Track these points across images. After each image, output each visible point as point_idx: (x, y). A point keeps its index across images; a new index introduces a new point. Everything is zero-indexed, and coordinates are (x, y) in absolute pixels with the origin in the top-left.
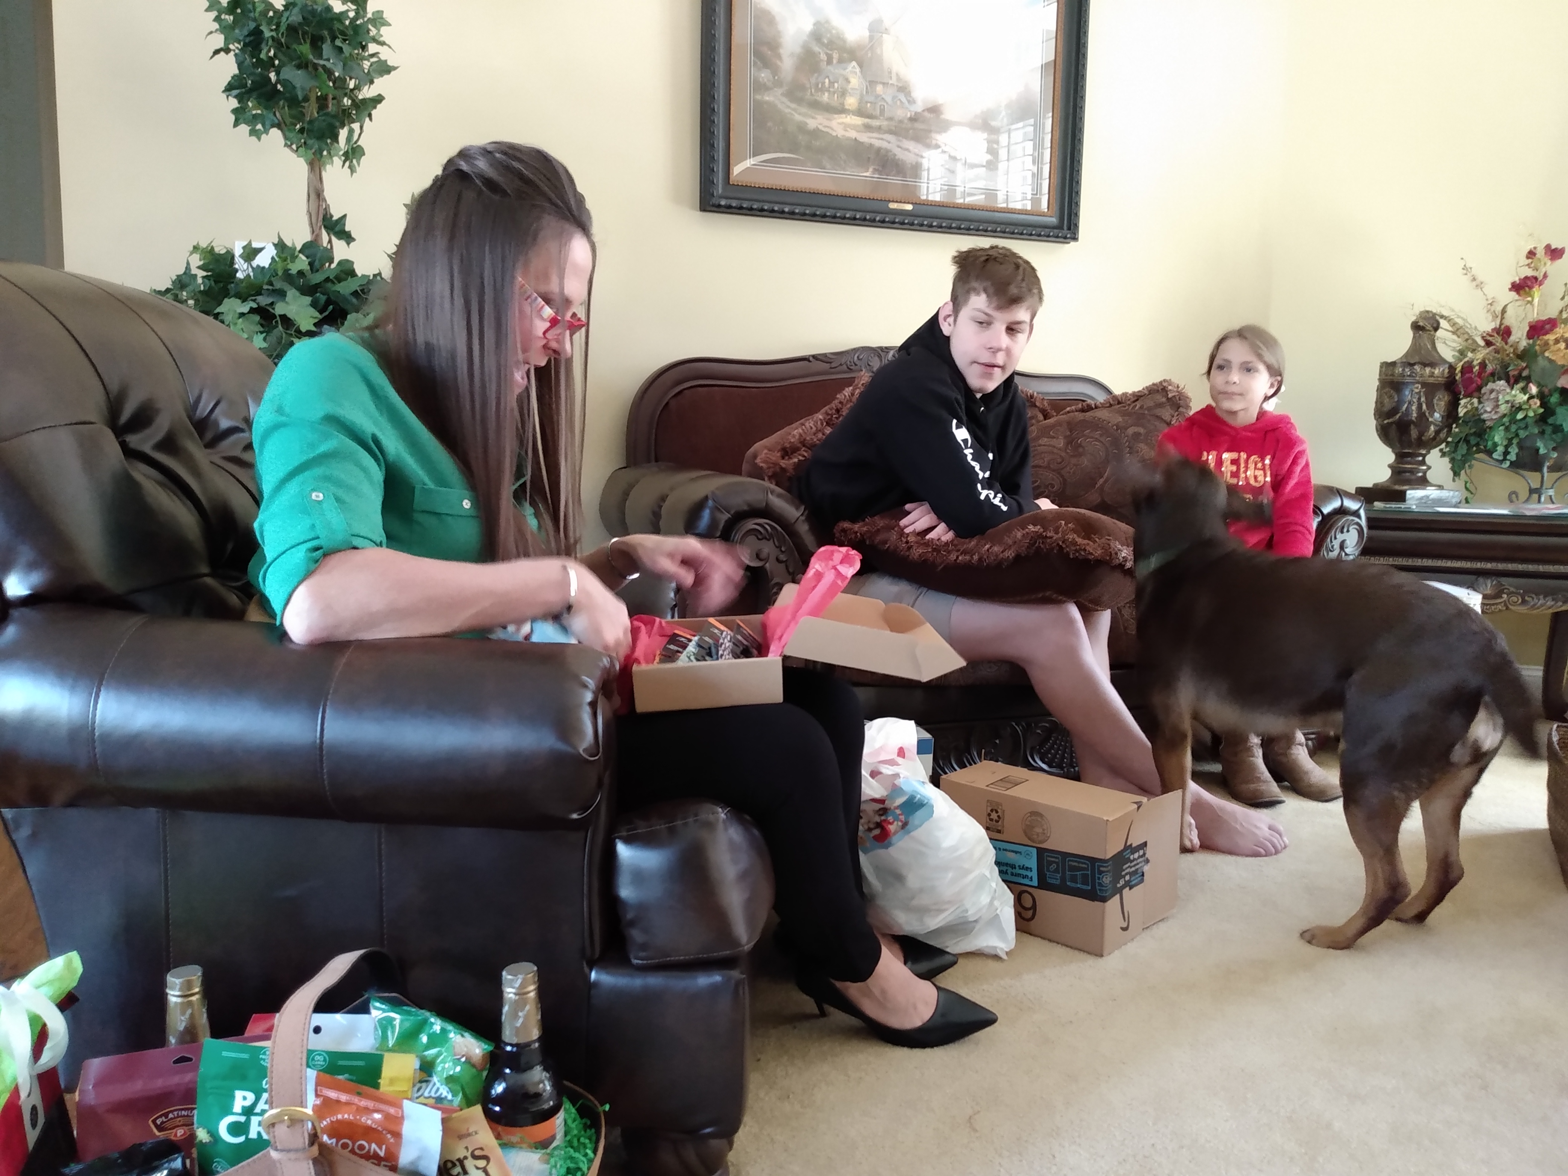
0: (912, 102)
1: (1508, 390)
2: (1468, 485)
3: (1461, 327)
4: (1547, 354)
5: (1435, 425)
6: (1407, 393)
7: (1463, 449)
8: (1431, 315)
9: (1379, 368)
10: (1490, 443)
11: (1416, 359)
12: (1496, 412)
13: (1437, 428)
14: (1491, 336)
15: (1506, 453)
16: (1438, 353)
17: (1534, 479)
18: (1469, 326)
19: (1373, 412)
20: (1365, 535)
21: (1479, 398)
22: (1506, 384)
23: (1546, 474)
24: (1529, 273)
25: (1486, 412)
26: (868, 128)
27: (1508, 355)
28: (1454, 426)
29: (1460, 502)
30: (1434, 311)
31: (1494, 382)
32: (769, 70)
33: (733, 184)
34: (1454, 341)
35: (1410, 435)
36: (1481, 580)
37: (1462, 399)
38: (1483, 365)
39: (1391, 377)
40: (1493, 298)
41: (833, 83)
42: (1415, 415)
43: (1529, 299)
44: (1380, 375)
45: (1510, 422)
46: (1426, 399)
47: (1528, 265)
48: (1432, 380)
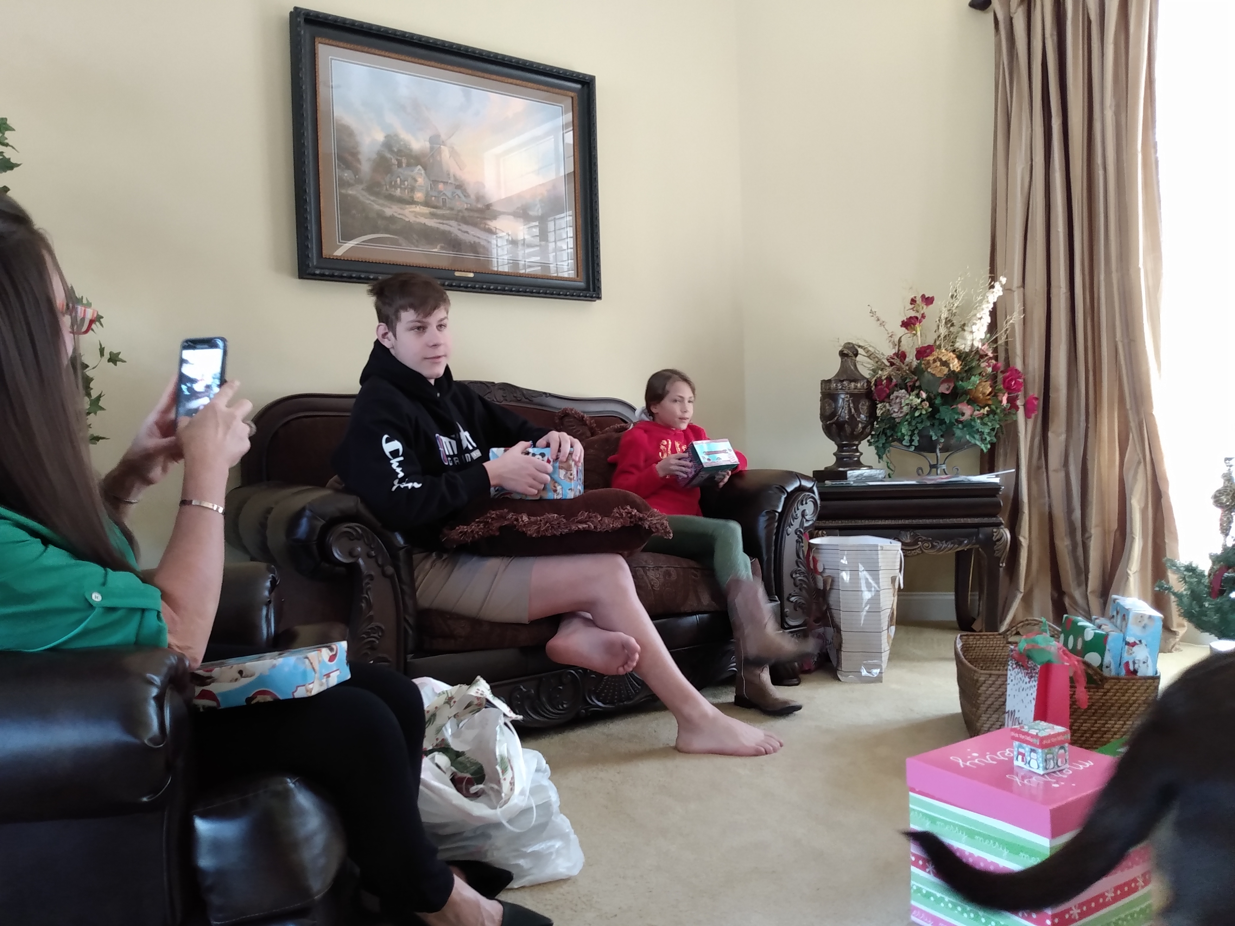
0: (467, 196)
1: (907, 396)
2: (889, 464)
3: (873, 353)
4: (929, 370)
5: (862, 423)
6: (841, 401)
7: (883, 440)
8: (851, 346)
9: (820, 384)
10: (899, 434)
11: (845, 377)
12: (901, 412)
13: (863, 425)
14: (893, 359)
15: (911, 441)
16: (858, 372)
17: (931, 458)
18: (877, 352)
19: (819, 416)
20: (819, 505)
21: (889, 403)
22: (906, 392)
23: (939, 454)
24: (913, 314)
25: (894, 412)
26: (433, 215)
27: (905, 371)
28: (875, 423)
29: (885, 477)
30: (854, 343)
31: (897, 391)
32: (350, 171)
33: (326, 258)
34: (869, 363)
35: (845, 431)
36: (903, 532)
37: (878, 404)
38: (889, 379)
39: (828, 391)
40: (892, 332)
41: (405, 181)
42: (847, 417)
43: (914, 332)
44: (821, 389)
45: (911, 418)
46: (854, 405)
47: (912, 309)
48: (856, 391)
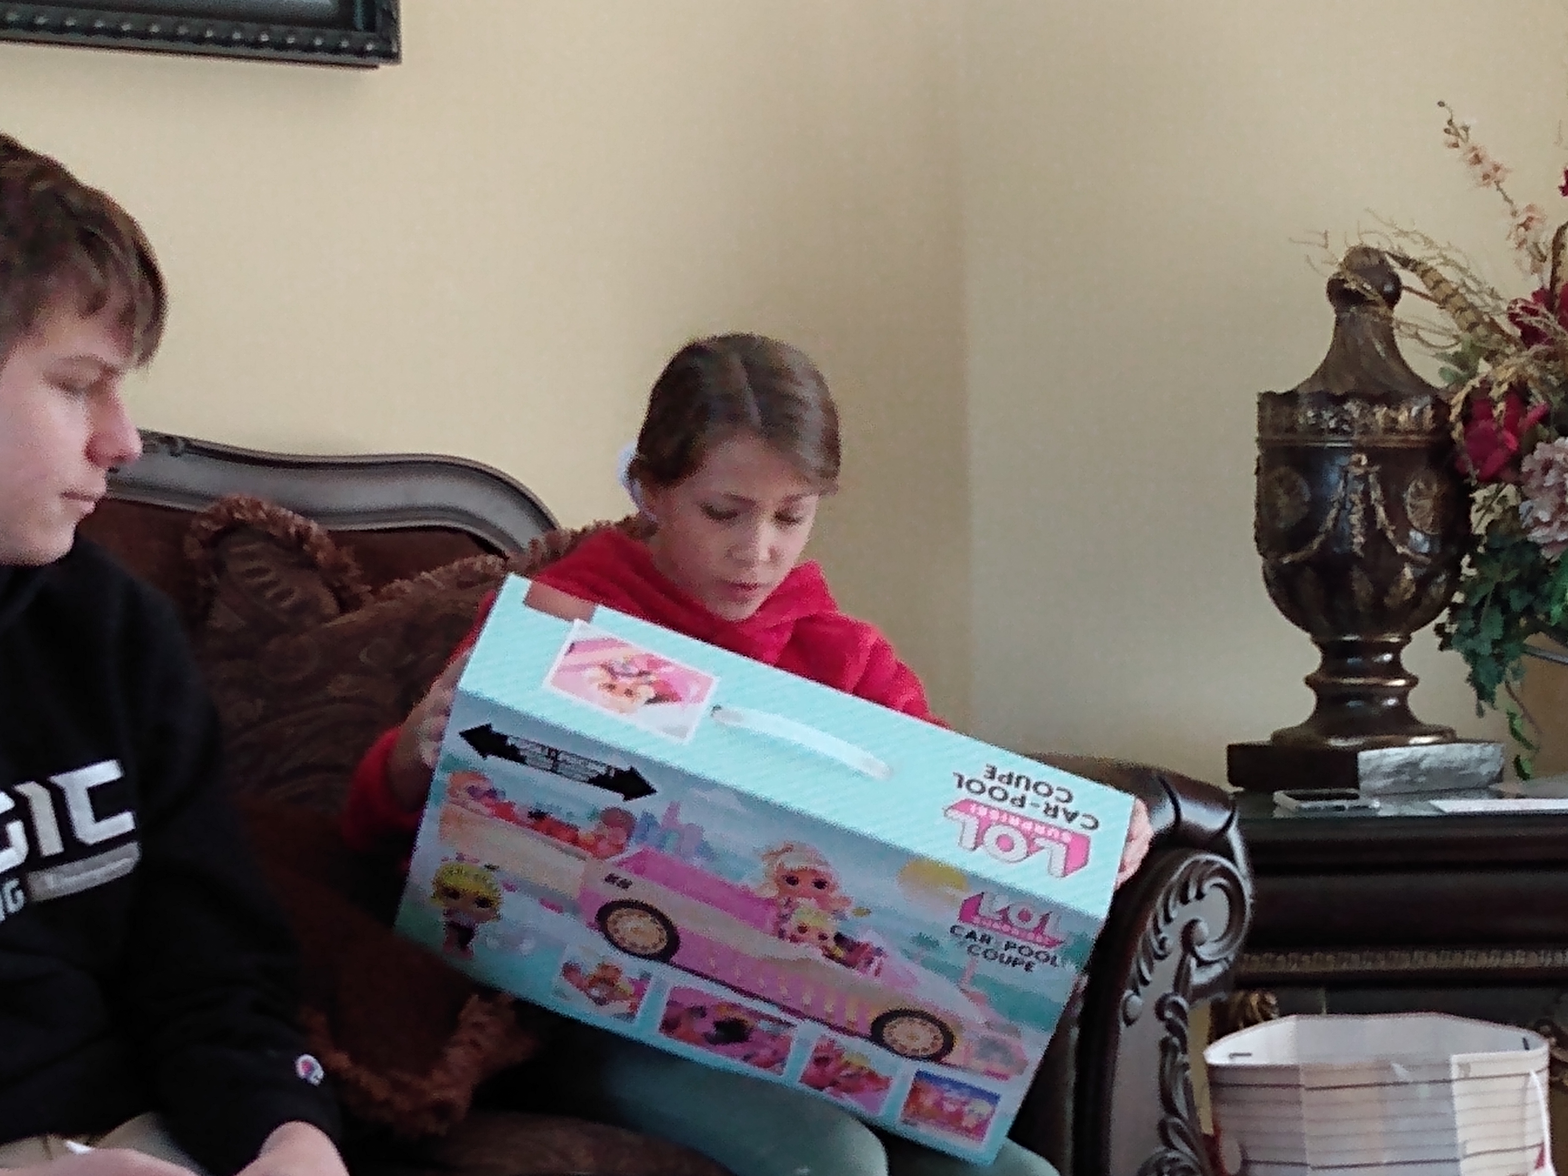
2: (1516, 721)
3: (1457, 289)
5: (1413, 563)
6: (1334, 476)
7: (1492, 628)
8: (1364, 259)
9: (1255, 409)
11: (1350, 383)
13: (1421, 570)
14: (1534, 313)
16: (1403, 363)
18: (1473, 285)
19: (1252, 532)
21: (1518, 484)
25: (1539, 522)
28: (1465, 561)
29: (1499, 778)
30: (1384, 248)
31: (1552, 439)
34: (1444, 332)
35: (1351, 594)
37: (1475, 489)
38: (1517, 396)
42: (1360, 539)
44: (1260, 429)
46: (1384, 491)
48: (1393, 441)
